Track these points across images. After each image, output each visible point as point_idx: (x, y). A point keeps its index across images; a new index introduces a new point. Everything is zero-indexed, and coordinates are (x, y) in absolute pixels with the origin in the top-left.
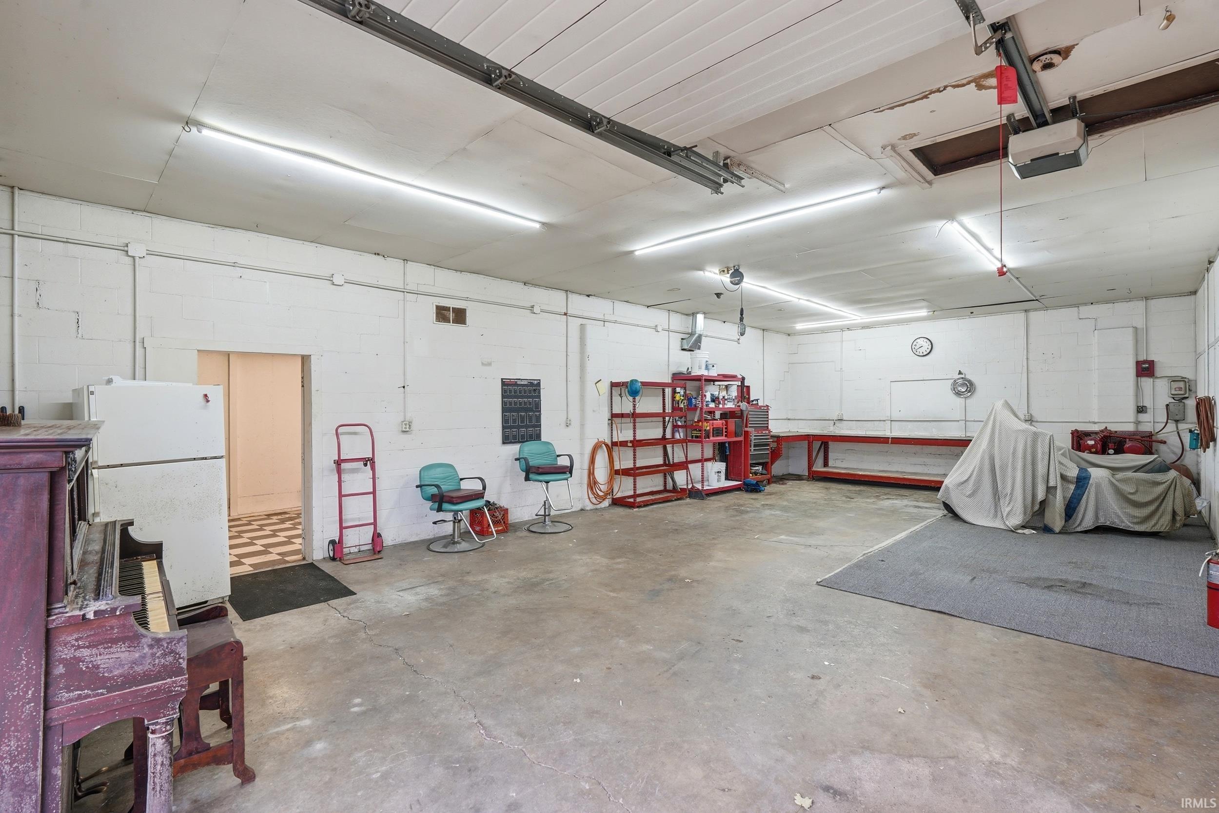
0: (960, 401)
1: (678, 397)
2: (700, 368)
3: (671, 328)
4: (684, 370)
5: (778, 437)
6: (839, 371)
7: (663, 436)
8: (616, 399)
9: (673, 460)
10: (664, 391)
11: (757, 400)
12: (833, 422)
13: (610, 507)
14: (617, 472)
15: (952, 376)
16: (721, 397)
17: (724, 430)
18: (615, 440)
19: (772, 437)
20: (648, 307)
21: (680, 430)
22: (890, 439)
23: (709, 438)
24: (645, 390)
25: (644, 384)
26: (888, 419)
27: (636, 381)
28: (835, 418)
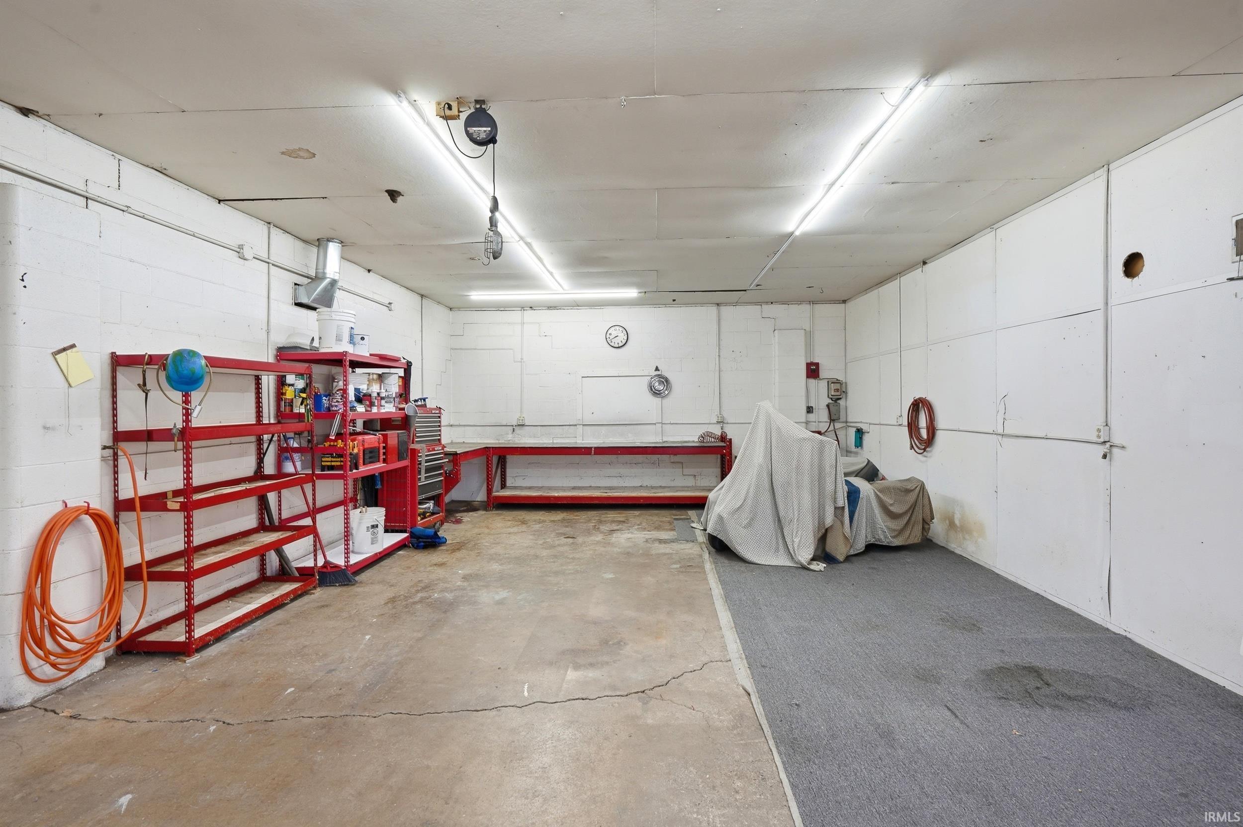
0: (657, 401)
1: (289, 393)
2: (339, 339)
3: (274, 258)
4: (305, 342)
5: (455, 454)
6: (519, 362)
7: (256, 472)
8: (129, 395)
9: (280, 514)
10: (258, 379)
11: (424, 400)
12: (512, 428)
13: (110, 670)
14: (134, 574)
15: (649, 373)
16: (375, 395)
17: (382, 451)
18: (126, 493)
19: (447, 454)
20: (220, 201)
21: (296, 456)
22: (593, 449)
23: (357, 469)
24: (217, 376)
25: (214, 362)
26: (580, 423)
27: (193, 354)
28: (515, 423)
